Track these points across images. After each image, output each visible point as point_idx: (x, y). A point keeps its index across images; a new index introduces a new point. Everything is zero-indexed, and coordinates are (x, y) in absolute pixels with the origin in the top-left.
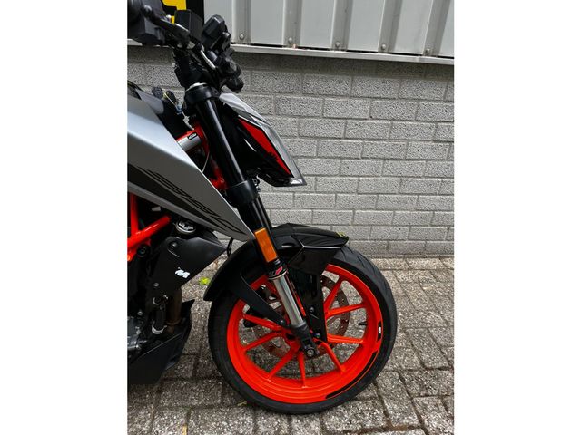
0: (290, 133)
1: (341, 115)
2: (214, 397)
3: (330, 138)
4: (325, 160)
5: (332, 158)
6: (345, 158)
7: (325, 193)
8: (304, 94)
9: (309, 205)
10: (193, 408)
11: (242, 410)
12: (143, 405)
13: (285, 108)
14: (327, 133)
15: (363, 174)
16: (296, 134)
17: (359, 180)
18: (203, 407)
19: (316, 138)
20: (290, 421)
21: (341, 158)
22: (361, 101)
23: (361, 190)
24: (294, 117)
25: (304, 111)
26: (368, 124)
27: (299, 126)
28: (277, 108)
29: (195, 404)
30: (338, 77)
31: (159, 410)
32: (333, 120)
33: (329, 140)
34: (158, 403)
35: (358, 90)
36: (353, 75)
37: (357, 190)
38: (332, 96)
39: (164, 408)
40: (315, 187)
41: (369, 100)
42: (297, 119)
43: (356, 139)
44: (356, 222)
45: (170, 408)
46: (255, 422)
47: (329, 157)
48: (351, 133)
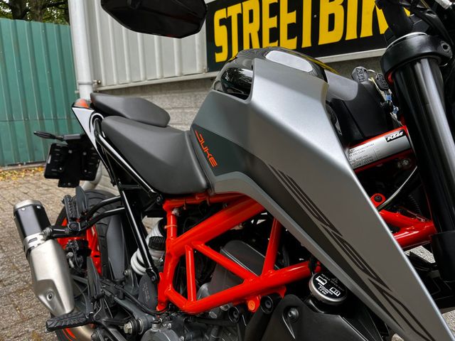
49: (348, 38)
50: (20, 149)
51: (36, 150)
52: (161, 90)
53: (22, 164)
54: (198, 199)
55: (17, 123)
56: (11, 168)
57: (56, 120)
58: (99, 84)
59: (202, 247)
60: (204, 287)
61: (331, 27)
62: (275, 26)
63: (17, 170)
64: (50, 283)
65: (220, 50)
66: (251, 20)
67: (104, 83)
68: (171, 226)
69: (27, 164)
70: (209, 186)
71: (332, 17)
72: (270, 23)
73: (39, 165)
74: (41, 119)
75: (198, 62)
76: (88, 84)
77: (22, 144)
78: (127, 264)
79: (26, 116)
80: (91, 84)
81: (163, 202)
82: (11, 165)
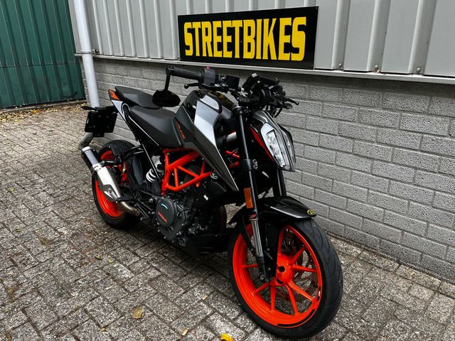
0: (369, 138)
1: (417, 129)
2: (231, 293)
3: (405, 148)
4: (399, 167)
5: (406, 166)
6: (420, 169)
7: (398, 197)
8: (384, 109)
9: (382, 204)
10: (218, 291)
11: (237, 307)
12: (200, 276)
13: (366, 118)
14: (403, 144)
15: (439, 189)
16: (374, 140)
17: (435, 194)
18: (223, 294)
19: (391, 145)
20: (256, 328)
21: (416, 168)
22: (439, 119)
23: (436, 204)
24: (374, 126)
25: (382, 122)
26: (447, 142)
27: (377, 134)
28: (360, 118)
29: (220, 290)
30: (416, 97)
31: (203, 282)
32: (409, 133)
33: (404, 150)
34: (206, 279)
35: (436, 108)
36: (431, 96)
37: (432, 203)
38: (410, 112)
39: (206, 283)
40: (389, 188)
41: (448, 119)
42: (375, 128)
43: (433, 153)
44: (429, 236)
45: (209, 284)
46: (238, 316)
47: (402, 165)
48: (428, 147)
49: (257, 58)
50: (15, 94)
51: (29, 93)
52: (148, 66)
53: (18, 107)
54: (178, 149)
55: (10, 69)
56: (10, 110)
57: (43, 65)
58: (97, 53)
59: (180, 168)
60: (182, 183)
61: (249, 50)
62: (220, 41)
63: (15, 112)
64: (110, 186)
65: (188, 48)
66: (207, 35)
67: (101, 52)
68: (167, 160)
69: (23, 106)
70: (182, 145)
71: (249, 44)
72: (217, 39)
73: (34, 107)
74: (31, 65)
75: (174, 52)
76: (89, 53)
77: (16, 88)
78: (144, 178)
79: (18, 63)
80: (92, 53)
81: (163, 150)
82: (10, 108)
